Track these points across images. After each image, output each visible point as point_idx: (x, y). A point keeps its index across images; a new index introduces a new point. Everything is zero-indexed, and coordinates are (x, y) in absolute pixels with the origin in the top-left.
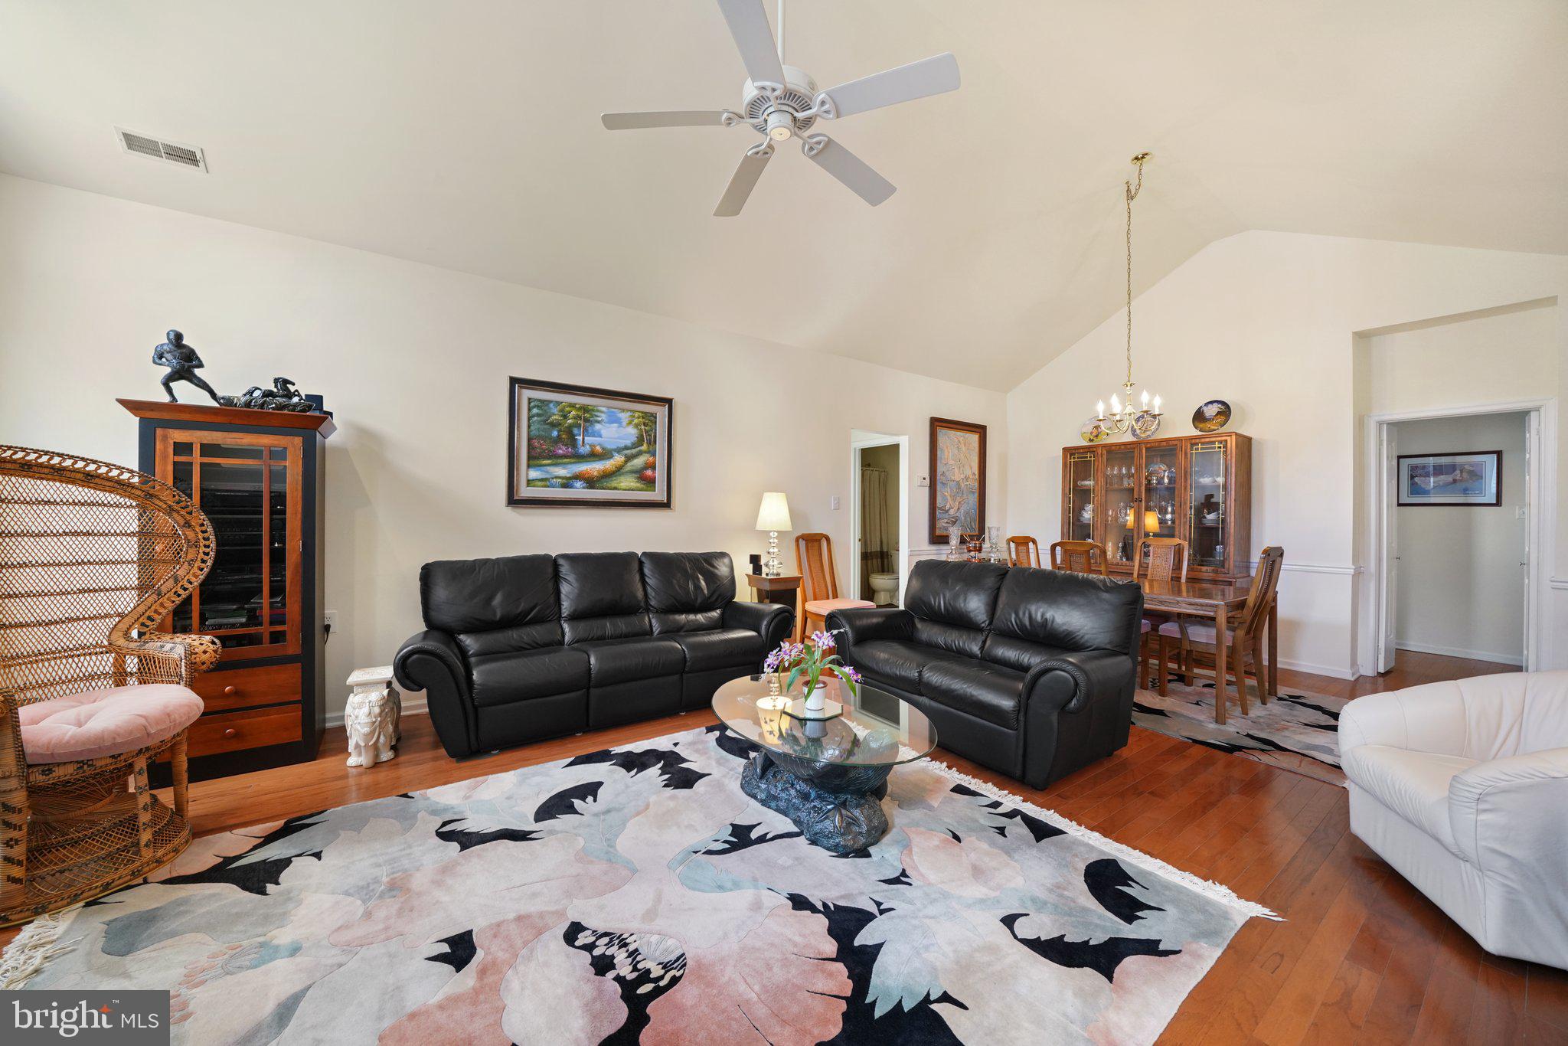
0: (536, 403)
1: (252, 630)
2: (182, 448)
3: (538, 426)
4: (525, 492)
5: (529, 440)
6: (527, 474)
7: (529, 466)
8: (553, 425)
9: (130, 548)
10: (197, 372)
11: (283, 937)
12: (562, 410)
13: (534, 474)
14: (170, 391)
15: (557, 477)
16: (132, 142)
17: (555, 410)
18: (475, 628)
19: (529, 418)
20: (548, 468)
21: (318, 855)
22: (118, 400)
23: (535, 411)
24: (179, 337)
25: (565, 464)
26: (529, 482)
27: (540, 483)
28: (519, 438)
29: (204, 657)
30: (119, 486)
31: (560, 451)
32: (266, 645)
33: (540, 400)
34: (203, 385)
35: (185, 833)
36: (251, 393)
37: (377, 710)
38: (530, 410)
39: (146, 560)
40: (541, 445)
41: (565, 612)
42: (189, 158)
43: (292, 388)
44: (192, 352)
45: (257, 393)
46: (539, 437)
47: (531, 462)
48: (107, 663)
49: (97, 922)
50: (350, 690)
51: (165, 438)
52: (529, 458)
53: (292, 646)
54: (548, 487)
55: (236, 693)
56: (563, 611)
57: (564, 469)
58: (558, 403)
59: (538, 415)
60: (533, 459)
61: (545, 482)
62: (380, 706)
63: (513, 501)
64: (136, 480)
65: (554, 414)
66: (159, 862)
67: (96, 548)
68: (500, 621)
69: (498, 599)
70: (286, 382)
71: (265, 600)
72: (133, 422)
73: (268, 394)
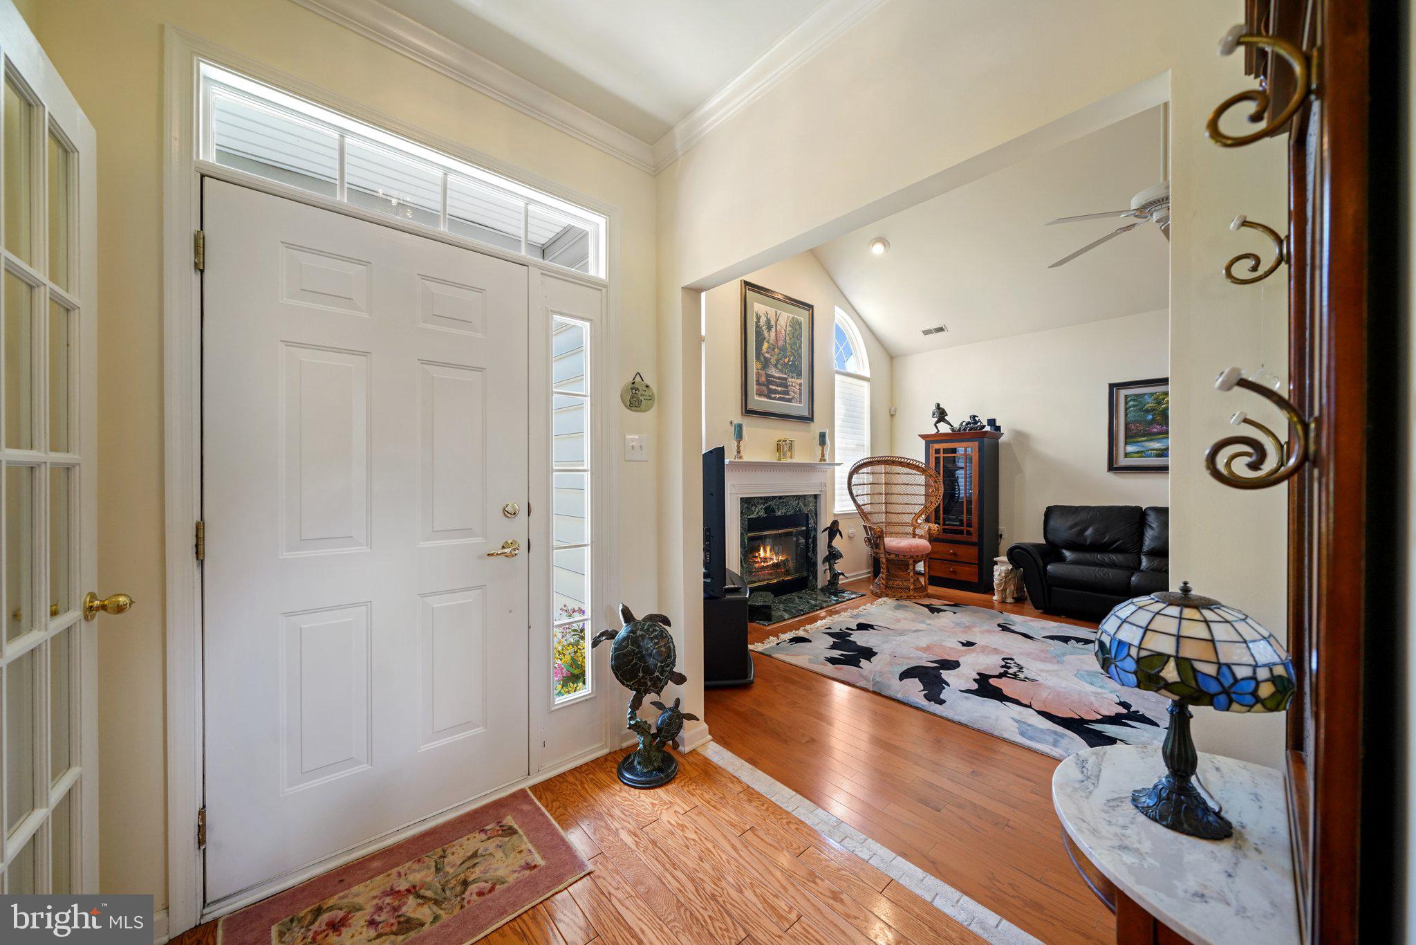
0: (1132, 398)
1: (960, 528)
2: (937, 451)
3: (1133, 414)
4: (1123, 461)
5: (1127, 425)
6: (1125, 449)
7: (1126, 443)
8: (1148, 411)
9: (922, 490)
10: (946, 418)
11: (929, 622)
12: (1156, 399)
13: (1130, 449)
14: (937, 427)
15: (1151, 450)
16: (926, 332)
17: (1150, 400)
18: (1072, 547)
19: (1126, 410)
20: (1144, 443)
21: (955, 613)
22: (919, 435)
23: (1131, 403)
24: (938, 405)
25: (1159, 439)
26: (1126, 455)
27: (1136, 455)
28: (1117, 424)
29: (934, 532)
30: (916, 468)
31: (1155, 430)
32: (965, 535)
33: (1135, 395)
34: (948, 423)
35: (924, 593)
36: (961, 424)
37: (1003, 575)
38: (1126, 403)
39: (927, 495)
40: (1137, 427)
41: (1145, 549)
42: (941, 329)
43: (977, 419)
44: (944, 410)
45: (964, 424)
46: (1134, 422)
47: (1128, 440)
48: (910, 529)
49: (896, 603)
50: (996, 563)
51: (932, 447)
52: (1126, 437)
53: (975, 539)
54: (1144, 457)
55: (954, 554)
56: (1144, 547)
57: (1159, 442)
58: (1152, 394)
59: (1134, 406)
60: (1129, 438)
61: (1141, 454)
62: (1006, 574)
63: (1112, 467)
64: (924, 466)
65: (1148, 403)
66: (915, 597)
67: (910, 489)
68: (1089, 545)
69: (1089, 532)
70: (974, 416)
71: (965, 517)
72: (923, 442)
73: (969, 423)
